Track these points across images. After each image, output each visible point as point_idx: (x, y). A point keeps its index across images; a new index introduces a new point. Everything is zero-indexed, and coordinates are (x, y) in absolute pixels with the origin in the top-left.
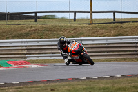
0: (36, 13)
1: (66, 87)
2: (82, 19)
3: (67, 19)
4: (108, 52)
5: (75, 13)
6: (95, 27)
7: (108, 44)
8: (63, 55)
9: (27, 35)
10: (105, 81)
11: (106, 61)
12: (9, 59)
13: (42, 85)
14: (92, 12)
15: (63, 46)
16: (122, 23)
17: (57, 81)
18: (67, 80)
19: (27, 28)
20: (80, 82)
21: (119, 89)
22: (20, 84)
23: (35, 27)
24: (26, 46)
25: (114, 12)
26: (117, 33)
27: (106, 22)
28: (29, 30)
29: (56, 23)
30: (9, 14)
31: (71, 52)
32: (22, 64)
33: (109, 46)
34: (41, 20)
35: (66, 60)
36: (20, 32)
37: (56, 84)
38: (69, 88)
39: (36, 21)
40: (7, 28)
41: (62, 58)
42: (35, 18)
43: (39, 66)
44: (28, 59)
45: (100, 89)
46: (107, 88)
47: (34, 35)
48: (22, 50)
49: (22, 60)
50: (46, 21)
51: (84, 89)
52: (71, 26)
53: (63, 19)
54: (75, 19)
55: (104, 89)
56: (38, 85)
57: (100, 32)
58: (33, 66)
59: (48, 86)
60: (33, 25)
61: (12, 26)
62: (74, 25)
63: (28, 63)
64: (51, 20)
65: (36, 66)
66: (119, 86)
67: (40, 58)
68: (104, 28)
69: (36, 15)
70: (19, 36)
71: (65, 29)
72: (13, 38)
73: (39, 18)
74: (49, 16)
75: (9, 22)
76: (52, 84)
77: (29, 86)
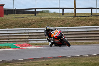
0: (35, 9)
1: (57, 63)
2: (68, 14)
3: (58, 14)
4: (87, 37)
5: (63, 9)
6: (77, 19)
7: (87, 31)
8: (48, 40)
9: (29, 25)
10: (85, 58)
11: (86, 43)
12: (16, 43)
13: (40, 61)
14: (75, 9)
15: (48, 33)
16: (97, 16)
17: (51, 58)
18: (58, 57)
19: (29, 20)
20: (67, 59)
21: (95, 64)
22: (24, 60)
23: (35, 19)
24: (28, 33)
25: (91, 9)
26: (93, 23)
27: (85, 15)
28: (30, 21)
29: (50, 16)
30: (16, 10)
31: (54, 37)
32: (26, 46)
33: (88, 33)
34: (39, 14)
35: (50, 43)
36: (24, 23)
37: (50, 60)
38: (59, 63)
39: (35, 15)
40: (15, 20)
41: (47, 42)
42: (35, 13)
43: (37, 47)
44: (30, 42)
45: (81, 64)
46: (86, 63)
47: (34, 25)
48: (25, 36)
49: (25, 43)
50: (43, 15)
51: (70, 64)
52: (60, 19)
53: (55, 14)
54: (63, 14)
55: (84, 64)
56: (37, 61)
57: (81, 23)
58: (33, 47)
59: (44, 62)
60: (33, 18)
61: (18, 19)
62: (62, 18)
63: (30, 45)
64: (46, 15)
65: (35, 47)
66: (95, 62)
67: (38, 42)
68: (84, 20)
69: (35, 11)
70: (23, 26)
71: (56, 20)
72: (19, 27)
73: (38, 13)
74: (45, 11)
75: (16, 15)
76: (47, 60)
77: (31, 61)
